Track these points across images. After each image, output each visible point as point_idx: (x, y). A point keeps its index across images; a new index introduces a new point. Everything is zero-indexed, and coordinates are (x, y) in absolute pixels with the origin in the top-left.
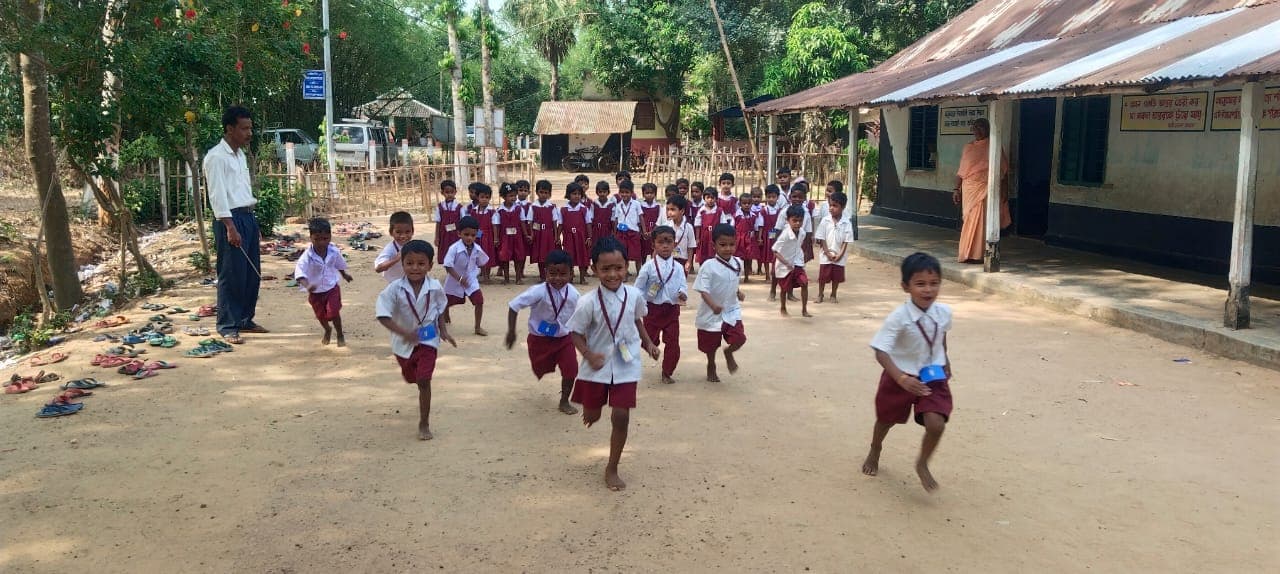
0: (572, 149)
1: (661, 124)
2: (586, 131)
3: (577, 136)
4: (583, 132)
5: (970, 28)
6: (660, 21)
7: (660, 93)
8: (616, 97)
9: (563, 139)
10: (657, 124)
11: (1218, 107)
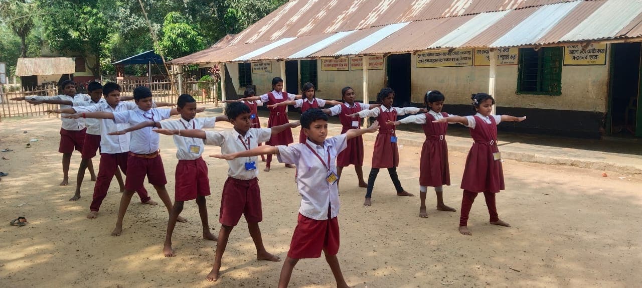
0: (40, 82)
1: (90, 68)
2: (48, 73)
3: (43, 76)
4: (47, 74)
5: (259, 31)
6: (87, 16)
7: (87, 52)
8: (62, 55)
9: (34, 78)
10: (87, 68)
11: (352, 62)
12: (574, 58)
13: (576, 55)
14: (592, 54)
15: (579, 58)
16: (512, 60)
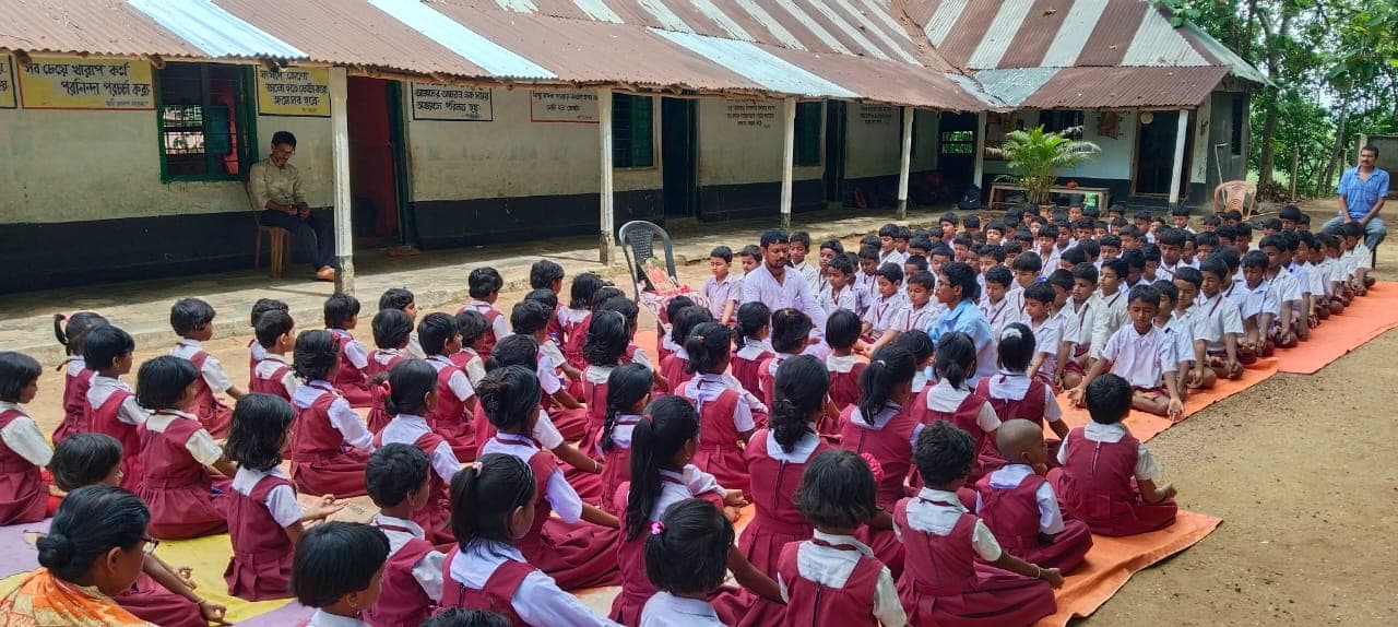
12: (278, 100)
13: (280, 94)
14: (307, 94)
15: (286, 100)
16: (139, 98)
